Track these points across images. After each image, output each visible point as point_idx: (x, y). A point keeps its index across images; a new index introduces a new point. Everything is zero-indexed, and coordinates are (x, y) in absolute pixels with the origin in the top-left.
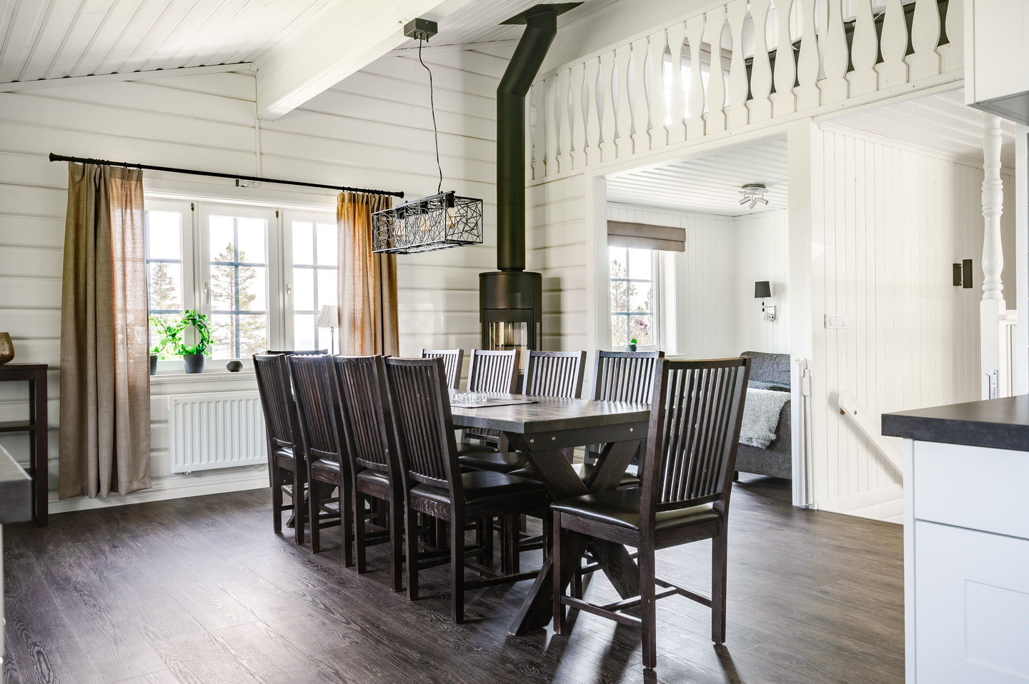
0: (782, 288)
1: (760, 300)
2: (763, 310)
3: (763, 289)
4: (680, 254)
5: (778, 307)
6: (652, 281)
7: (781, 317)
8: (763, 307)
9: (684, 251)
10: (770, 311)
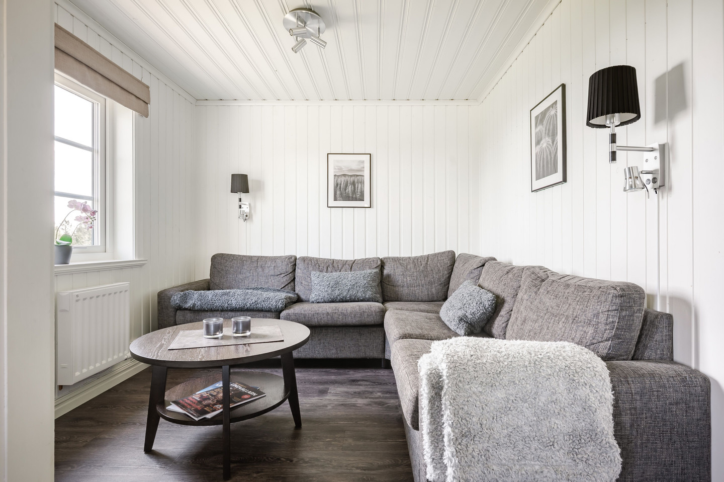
0: (260, 185)
1: (237, 196)
2: (240, 207)
3: (240, 184)
4: (142, 118)
5: (254, 206)
6: (93, 150)
7: (256, 218)
8: (240, 203)
9: (147, 116)
10: (245, 209)
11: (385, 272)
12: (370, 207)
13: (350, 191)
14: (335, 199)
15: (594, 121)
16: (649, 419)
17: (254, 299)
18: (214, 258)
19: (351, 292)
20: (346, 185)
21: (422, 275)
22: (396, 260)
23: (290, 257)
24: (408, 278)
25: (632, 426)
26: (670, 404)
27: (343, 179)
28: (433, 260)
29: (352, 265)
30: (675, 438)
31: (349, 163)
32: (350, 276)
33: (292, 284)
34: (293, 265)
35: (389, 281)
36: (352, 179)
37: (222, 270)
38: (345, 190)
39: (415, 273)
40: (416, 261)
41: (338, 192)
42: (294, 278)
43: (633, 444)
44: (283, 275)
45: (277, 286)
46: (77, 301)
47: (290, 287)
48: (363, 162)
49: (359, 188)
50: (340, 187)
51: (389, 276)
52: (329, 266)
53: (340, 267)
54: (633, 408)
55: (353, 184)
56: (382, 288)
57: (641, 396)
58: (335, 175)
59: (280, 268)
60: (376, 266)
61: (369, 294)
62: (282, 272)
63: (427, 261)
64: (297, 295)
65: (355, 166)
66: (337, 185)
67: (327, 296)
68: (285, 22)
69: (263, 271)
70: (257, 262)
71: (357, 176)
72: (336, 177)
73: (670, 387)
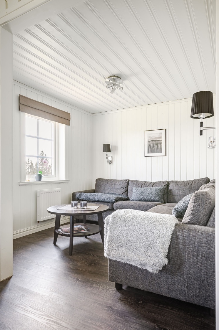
0: (116, 148)
1: (106, 153)
2: (107, 158)
3: (107, 148)
4: (68, 126)
5: (113, 157)
6: (52, 140)
7: (115, 162)
8: (107, 157)
9: (69, 125)
10: (110, 159)
11: (169, 188)
12: (165, 156)
13: (155, 148)
14: (148, 153)
15: (194, 116)
16: (191, 248)
17: (104, 197)
18: (97, 180)
19: (148, 197)
20: (154, 146)
21: (188, 191)
22: (176, 182)
23: (126, 180)
24: (180, 191)
25: (183, 250)
26: (201, 243)
27: (152, 142)
28: (195, 183)
29: (153, 184)
30: (203, 258)
31: (155, 135)
32: (149, 189)
33: (126, 192)
34: (127, 184)
35: (171, 193)
36: (156, 142)
37: (99, 185)
38: (153, 148)
39: (184, 189)
40: (186, 183)
41: (150, 149)
42: (128, 190)
43: (184, 258)
44: (123, 188)
45: (120, 193)
46: (42, 193)
47: (125, 194)
48: (161, 133)
49: (160, 146)
50: (151, 146)
51: (171, 190)
52: (143, 184)
53: (148, 185)
54: (184, 242)
55: (157, 144)
56: (167, 196)
57: (188, 238)
58: (148, 141)
59: (122, 185)
60: (164, 185)
61: (157, 198)
62: (122, 187)
63: (192, 183)
64: (128, 197)
65: (157, 136)
66: (149, 145)
67: (137, 198)
68: (106, 82)
69: (115, 186)
70: (113, 182)
71: (159, 140)
72: (149, 142)
73: (201, 236)
